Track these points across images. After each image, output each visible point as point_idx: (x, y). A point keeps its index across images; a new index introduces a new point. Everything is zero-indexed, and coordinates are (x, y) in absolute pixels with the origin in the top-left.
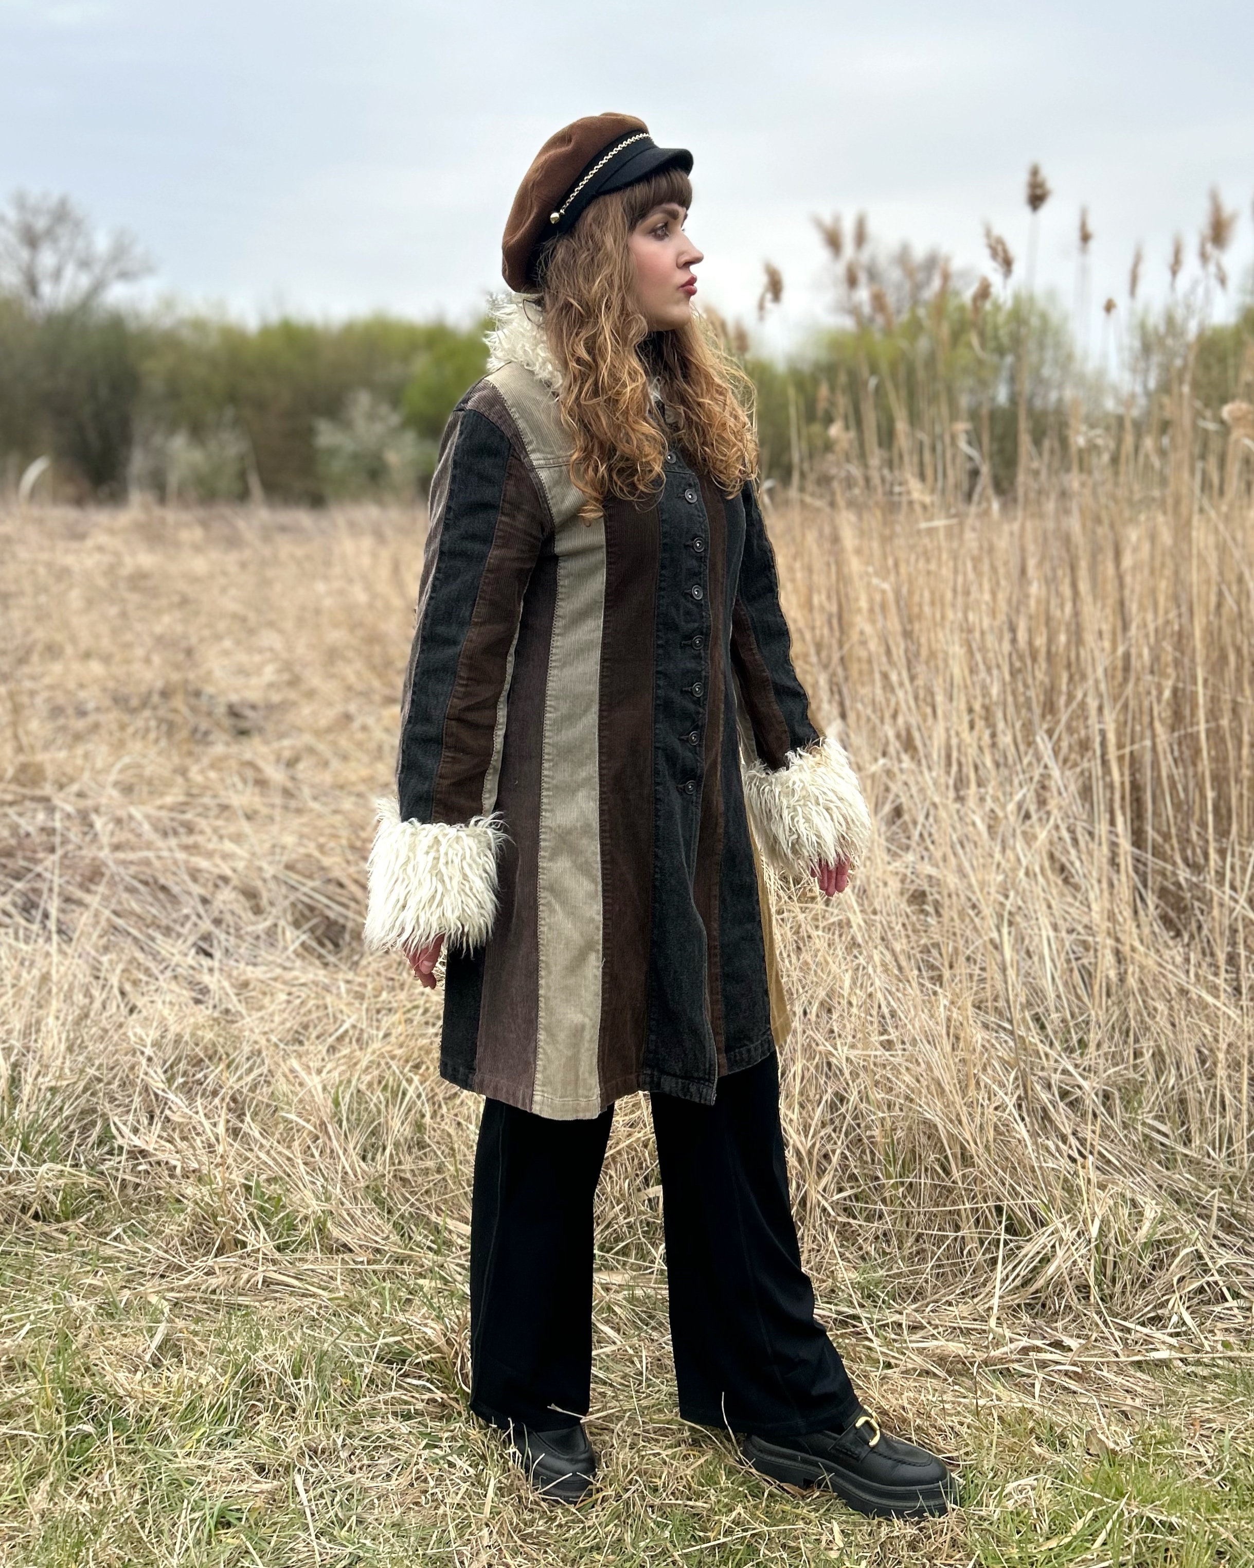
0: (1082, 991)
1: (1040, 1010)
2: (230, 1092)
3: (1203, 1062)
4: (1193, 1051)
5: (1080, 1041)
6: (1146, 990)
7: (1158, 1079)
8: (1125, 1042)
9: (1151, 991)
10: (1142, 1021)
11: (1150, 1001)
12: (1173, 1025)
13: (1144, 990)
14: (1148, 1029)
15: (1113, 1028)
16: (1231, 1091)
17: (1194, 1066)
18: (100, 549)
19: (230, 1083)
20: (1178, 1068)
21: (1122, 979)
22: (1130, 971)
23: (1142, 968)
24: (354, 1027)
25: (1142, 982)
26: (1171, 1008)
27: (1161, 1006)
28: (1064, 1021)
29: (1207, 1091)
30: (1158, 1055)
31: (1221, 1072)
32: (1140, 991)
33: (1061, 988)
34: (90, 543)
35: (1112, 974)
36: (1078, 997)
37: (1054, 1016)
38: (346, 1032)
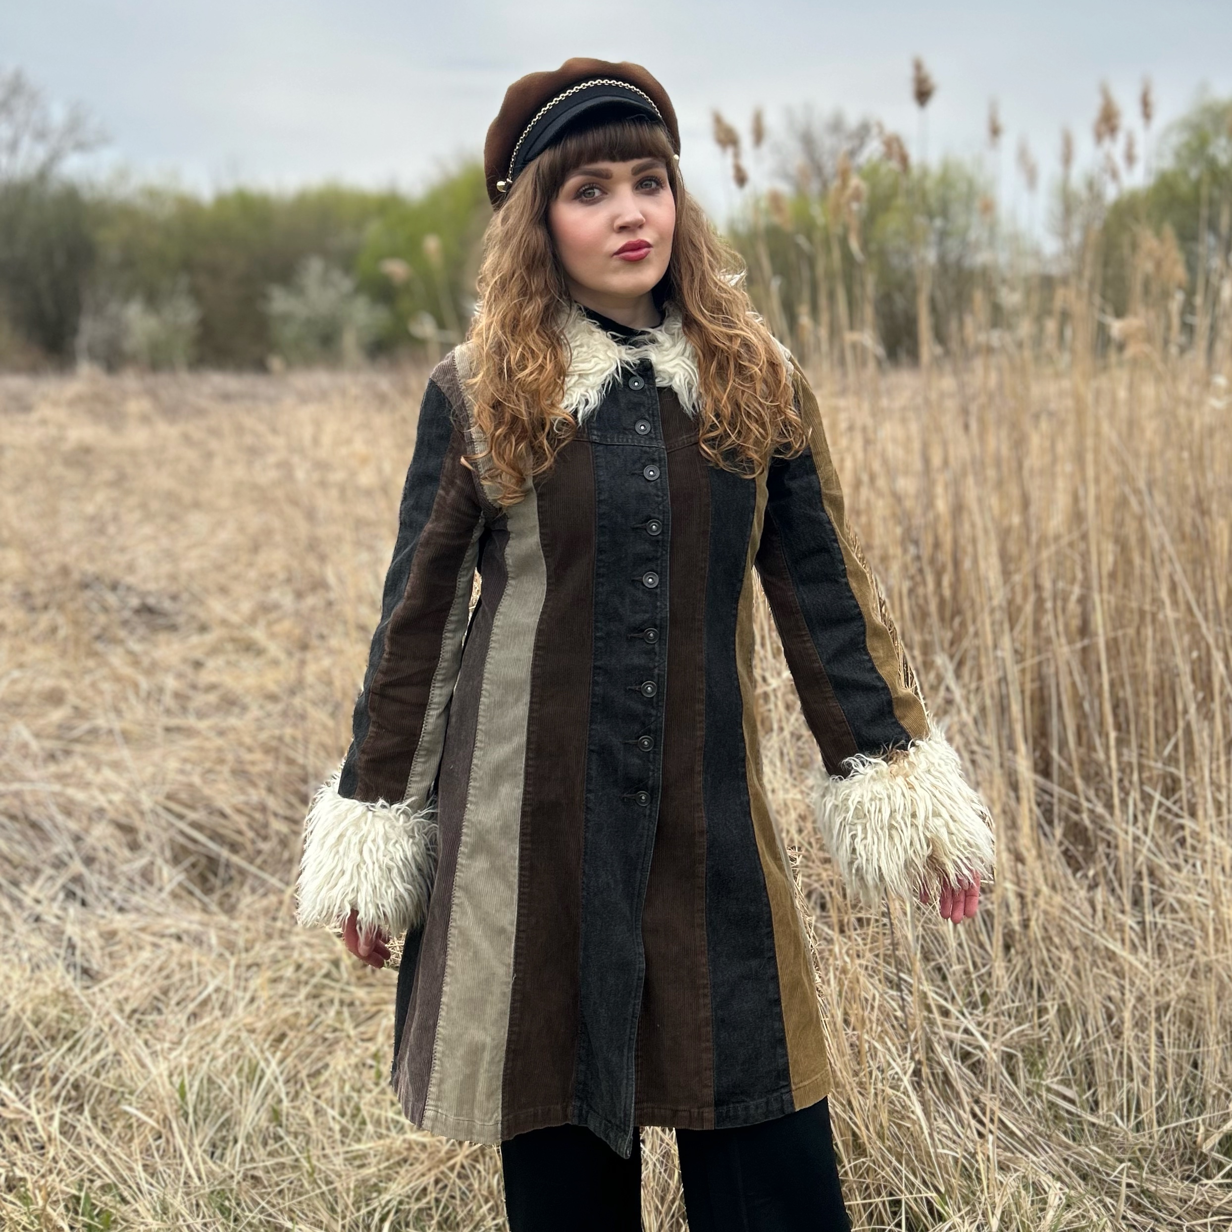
0: (984, 938)
1: (941, 961)
2: (72, 1079)
3: (1110, 1017)
4: (1099, 1005)
5: (983, 995)
6: (1050, 939)
7: (1064, 1035)
8: (1030, 995)
9: (1057, 940)
10: (1047, 974)
11: (1053, 949)
12: (1078, 974)
13: (1048, 939)
14: (1053, 982)
15: (1017, 980)
16: (1139, 1050)
17: (1101, 1023)
18: (44, 422)
19: (72, 1068)
20: (1084, 1023)
21: (1025, 924)
22: (1034, 918)
23: (1046, 913)
24: (217, 990)
25: (1046, 929)
26: (1076, 957)
27: (1067, 956)
28: (966, 972)
29: (1114, 1051)
30: (1064, 1012)
31: (1128, 1033)
32: (1043, 939)
33: (963, 936)
34: (35, 416)
35: (1015, 919)
36: (982, 946)
37: (957, 967)
38: (209, 997)
